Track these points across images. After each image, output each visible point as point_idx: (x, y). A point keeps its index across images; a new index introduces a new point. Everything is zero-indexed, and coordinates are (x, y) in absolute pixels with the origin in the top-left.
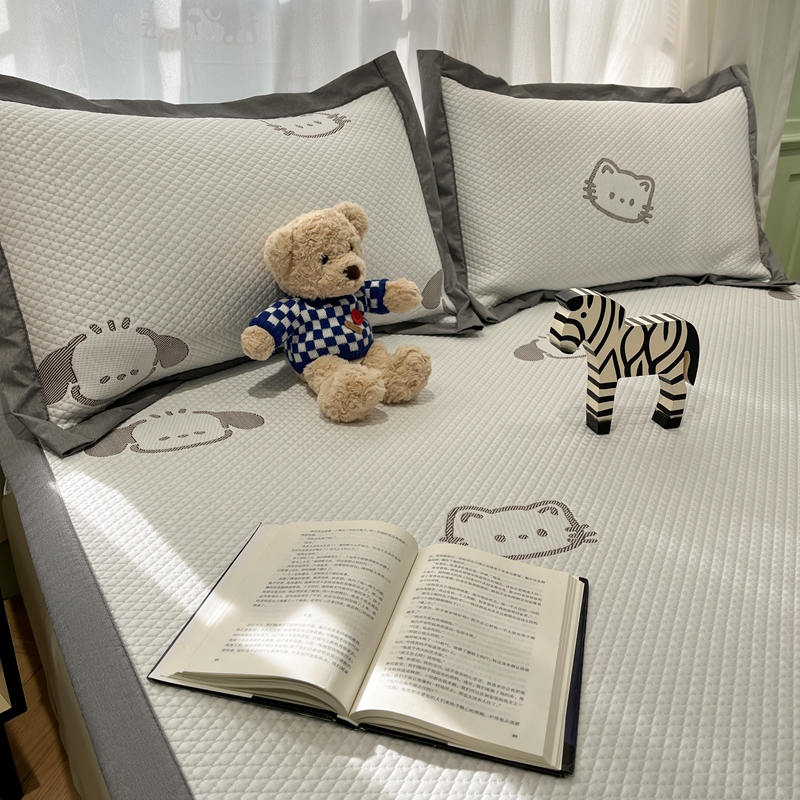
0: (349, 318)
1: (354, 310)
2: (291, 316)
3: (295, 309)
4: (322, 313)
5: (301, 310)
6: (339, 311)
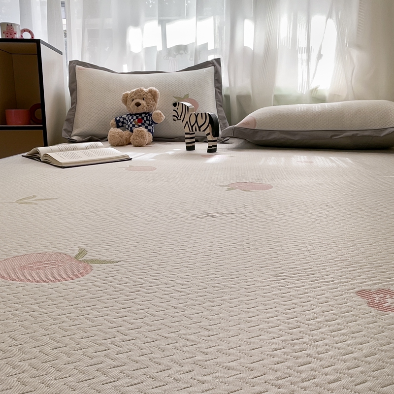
4: (130, 118)
6: (135, 118)
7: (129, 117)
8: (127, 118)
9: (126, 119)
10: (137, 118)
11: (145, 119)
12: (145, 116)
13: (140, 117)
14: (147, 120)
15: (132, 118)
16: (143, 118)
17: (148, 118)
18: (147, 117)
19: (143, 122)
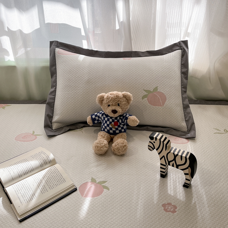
0: (113, 123)
1: (116, 122)
2: (99, 117)
3: (100, 115)
5: (102, 116)
6: (111, 120)
10: (113, 121)
11: (120, 121)
12: (120, 119)
13: (116, 120)
19: (119, 124)
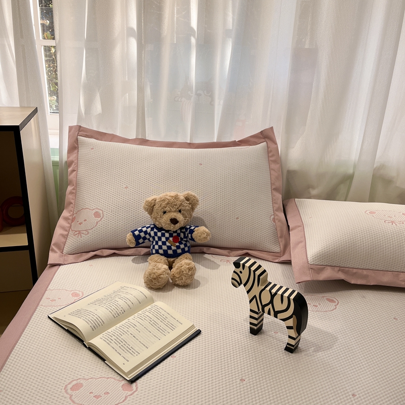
2: (146, 232)
5: (151, 231)
7: (156, 234)
8: (152, 234)
9: (150, 234)
14: (185, 237)
15: (163, 235)
16: (179, 235)
17: (186, 235)
18: (184, 233)
19: (180, 240)
